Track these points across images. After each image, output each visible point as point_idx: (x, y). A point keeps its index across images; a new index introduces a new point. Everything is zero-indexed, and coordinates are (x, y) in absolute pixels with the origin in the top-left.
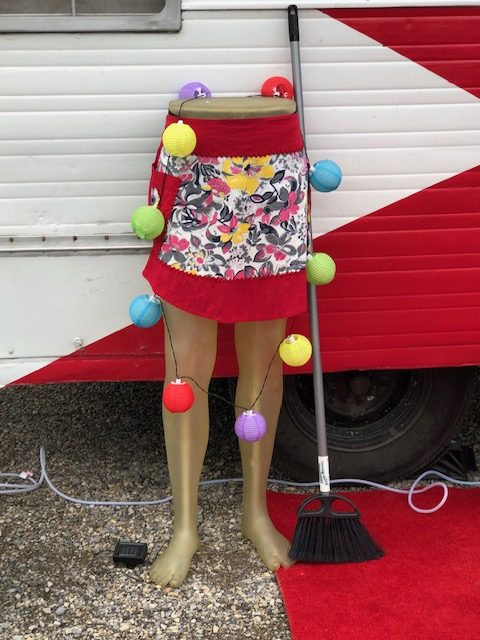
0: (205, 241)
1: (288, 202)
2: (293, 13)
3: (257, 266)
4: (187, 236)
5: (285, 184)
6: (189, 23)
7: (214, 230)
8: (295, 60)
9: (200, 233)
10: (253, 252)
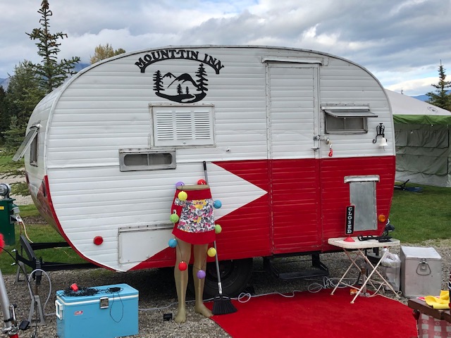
0: (189, 222)
1: (210, 211)
2: (204, 163)
3: (204, 229)
4: (185, 221)
5: (209, 206)
6: (178, 166)
7: (192, 219)
8: (206, 175)
9: (188, 220)
10: (202, 225)
